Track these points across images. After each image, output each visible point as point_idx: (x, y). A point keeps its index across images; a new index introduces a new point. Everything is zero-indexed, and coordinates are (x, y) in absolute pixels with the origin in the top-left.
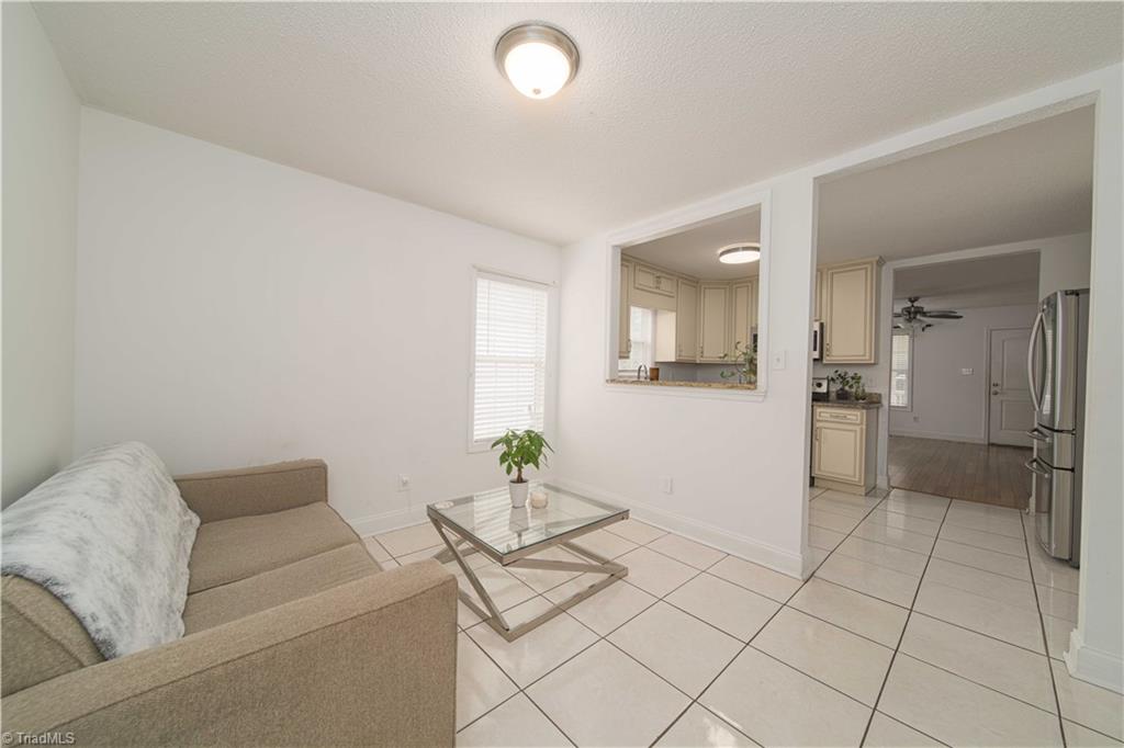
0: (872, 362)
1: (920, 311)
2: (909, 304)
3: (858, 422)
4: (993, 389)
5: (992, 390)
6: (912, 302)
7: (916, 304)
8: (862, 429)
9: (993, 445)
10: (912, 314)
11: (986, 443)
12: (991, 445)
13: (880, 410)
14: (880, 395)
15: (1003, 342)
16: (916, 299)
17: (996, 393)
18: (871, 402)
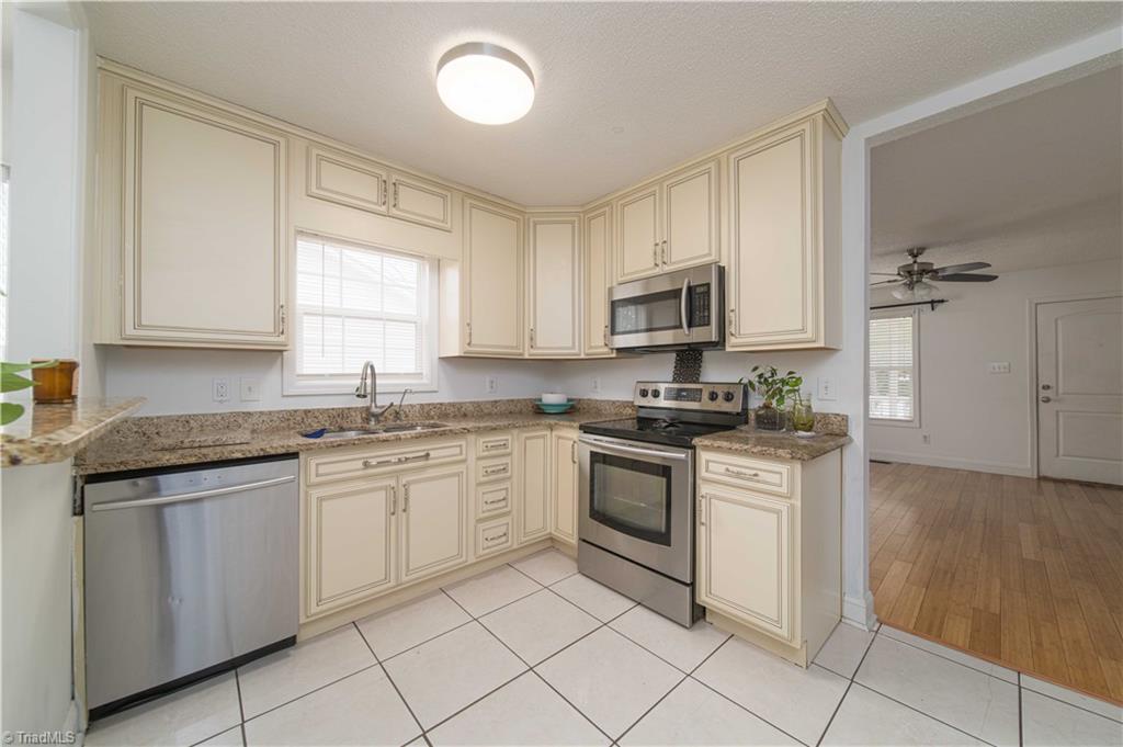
0: (821, 344)
1: (927, 270)
2: (910, 260)
3: (784, 490)
4: (1043, 394)
5: (1041, 395)
6: (915, 256)
7: (919, 260)
8: (792, 507)
9: (1046, 479)
10: (915, 275)
11: (1035, 477)
12: (1041, 479)
13: (847, 452)
14: (845, 419)
15: (1056, 320)
16: (921, 251)
17: (1048, 400)
18: (823, 437)
